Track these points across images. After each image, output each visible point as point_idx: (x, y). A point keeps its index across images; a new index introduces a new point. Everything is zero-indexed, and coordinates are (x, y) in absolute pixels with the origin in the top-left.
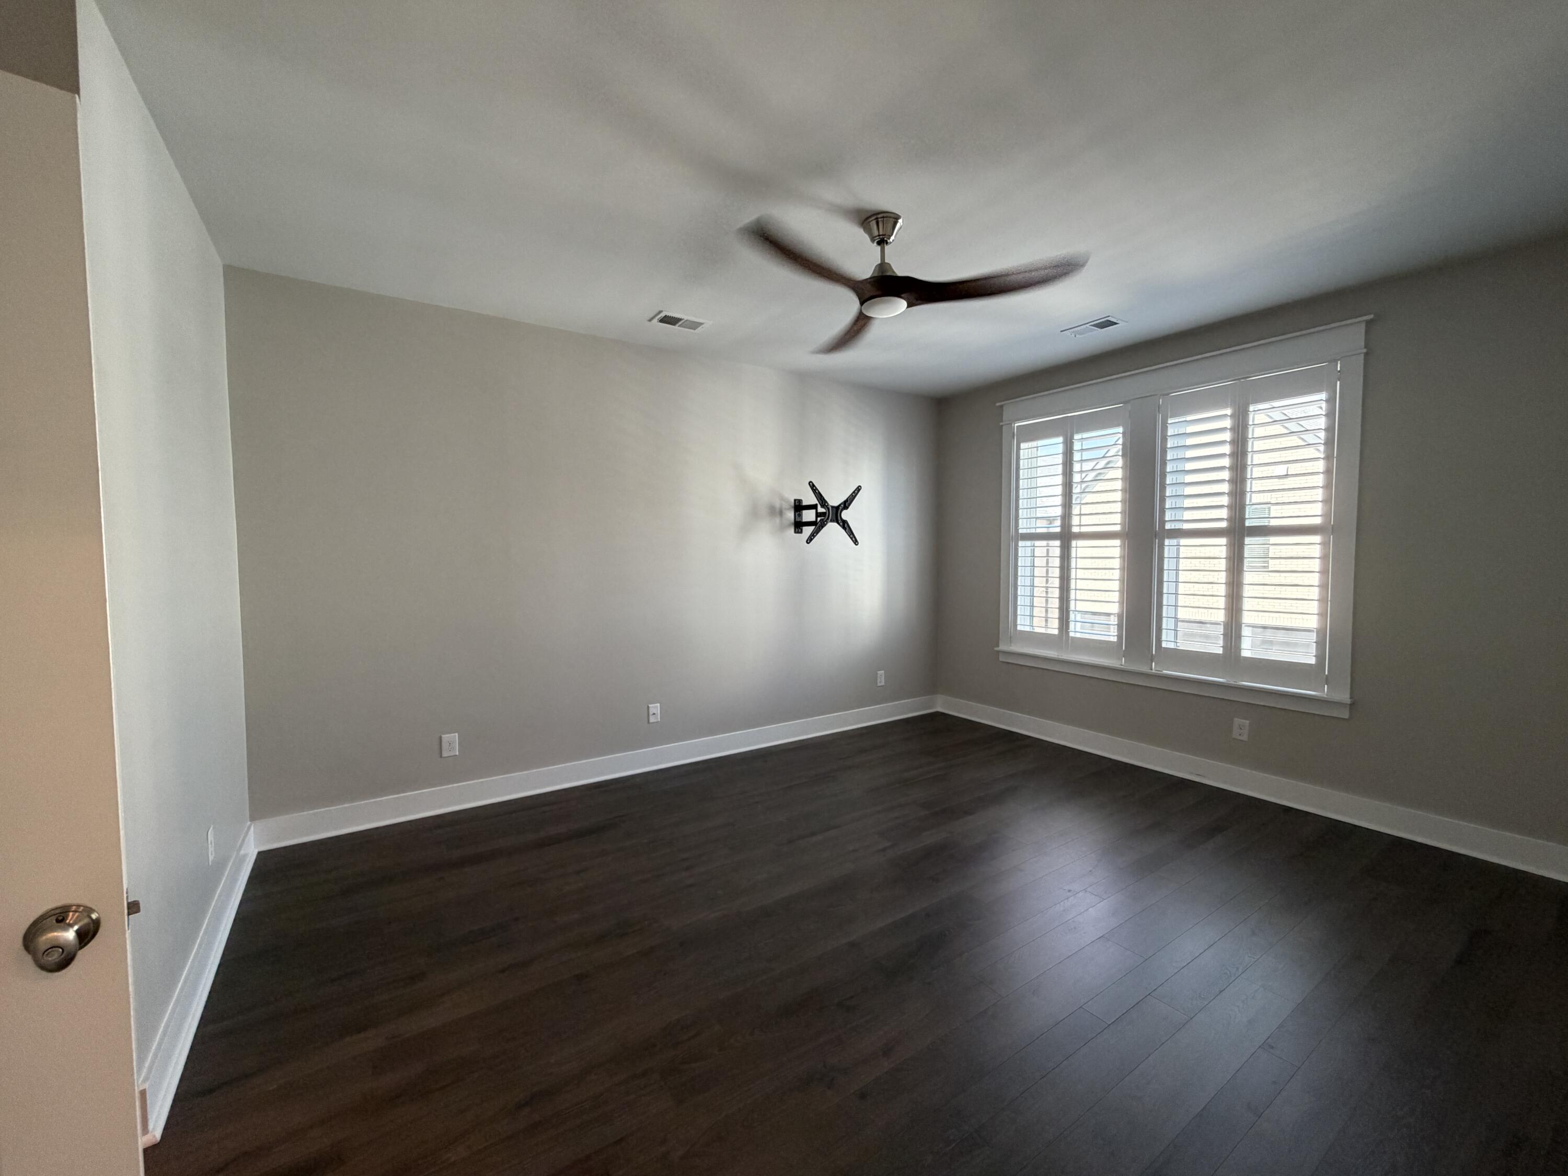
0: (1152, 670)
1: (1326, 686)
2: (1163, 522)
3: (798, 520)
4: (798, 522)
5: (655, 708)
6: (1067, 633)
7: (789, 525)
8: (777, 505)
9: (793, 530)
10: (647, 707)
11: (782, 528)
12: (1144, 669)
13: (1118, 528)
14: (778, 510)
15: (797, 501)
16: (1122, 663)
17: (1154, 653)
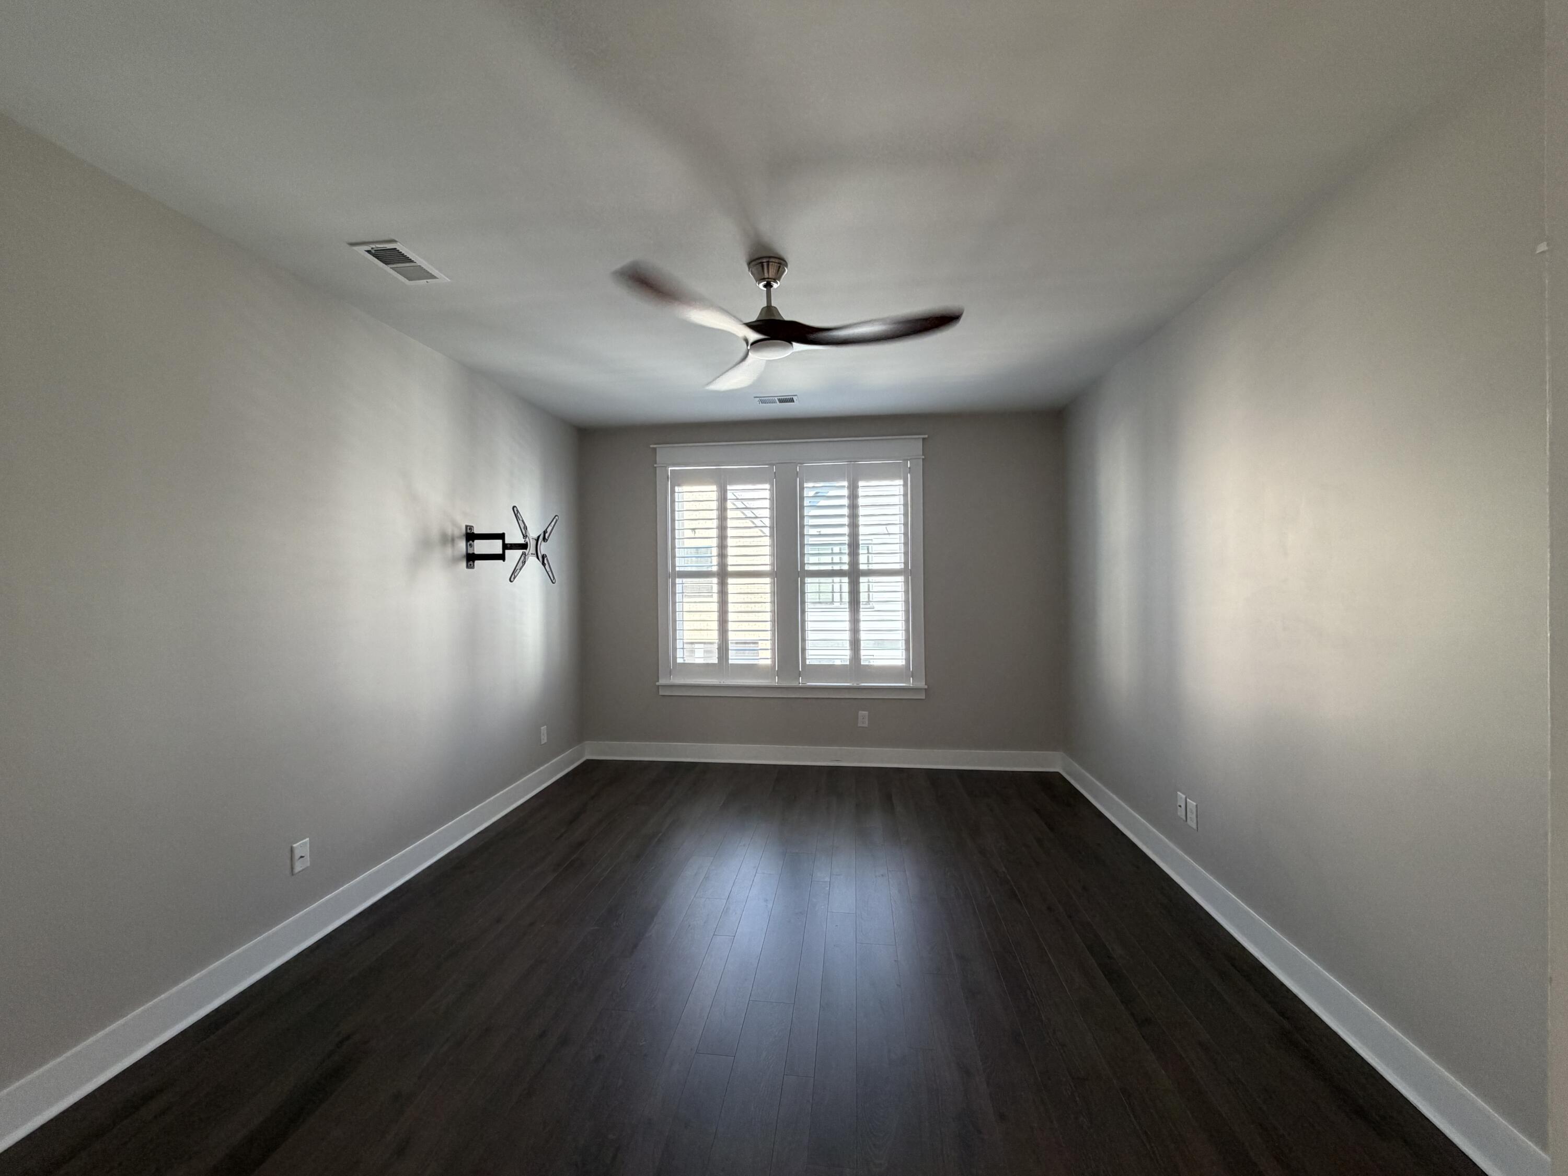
0: (799, 683)
1: (911, 679)
2: (803, 564)
3: (470, 551)
4: (470, 554)
5: (302, 847)
6: (727, 659)
7: (463, 557)
8: (450, 530)
9: (464, 564)
10: (289, 848)
11: (455, 560)
12: (794, 684)
13: (768, 568)
14: (450, 539)
15: (468, 528)
16: (776, 682)
17: (800, 670)
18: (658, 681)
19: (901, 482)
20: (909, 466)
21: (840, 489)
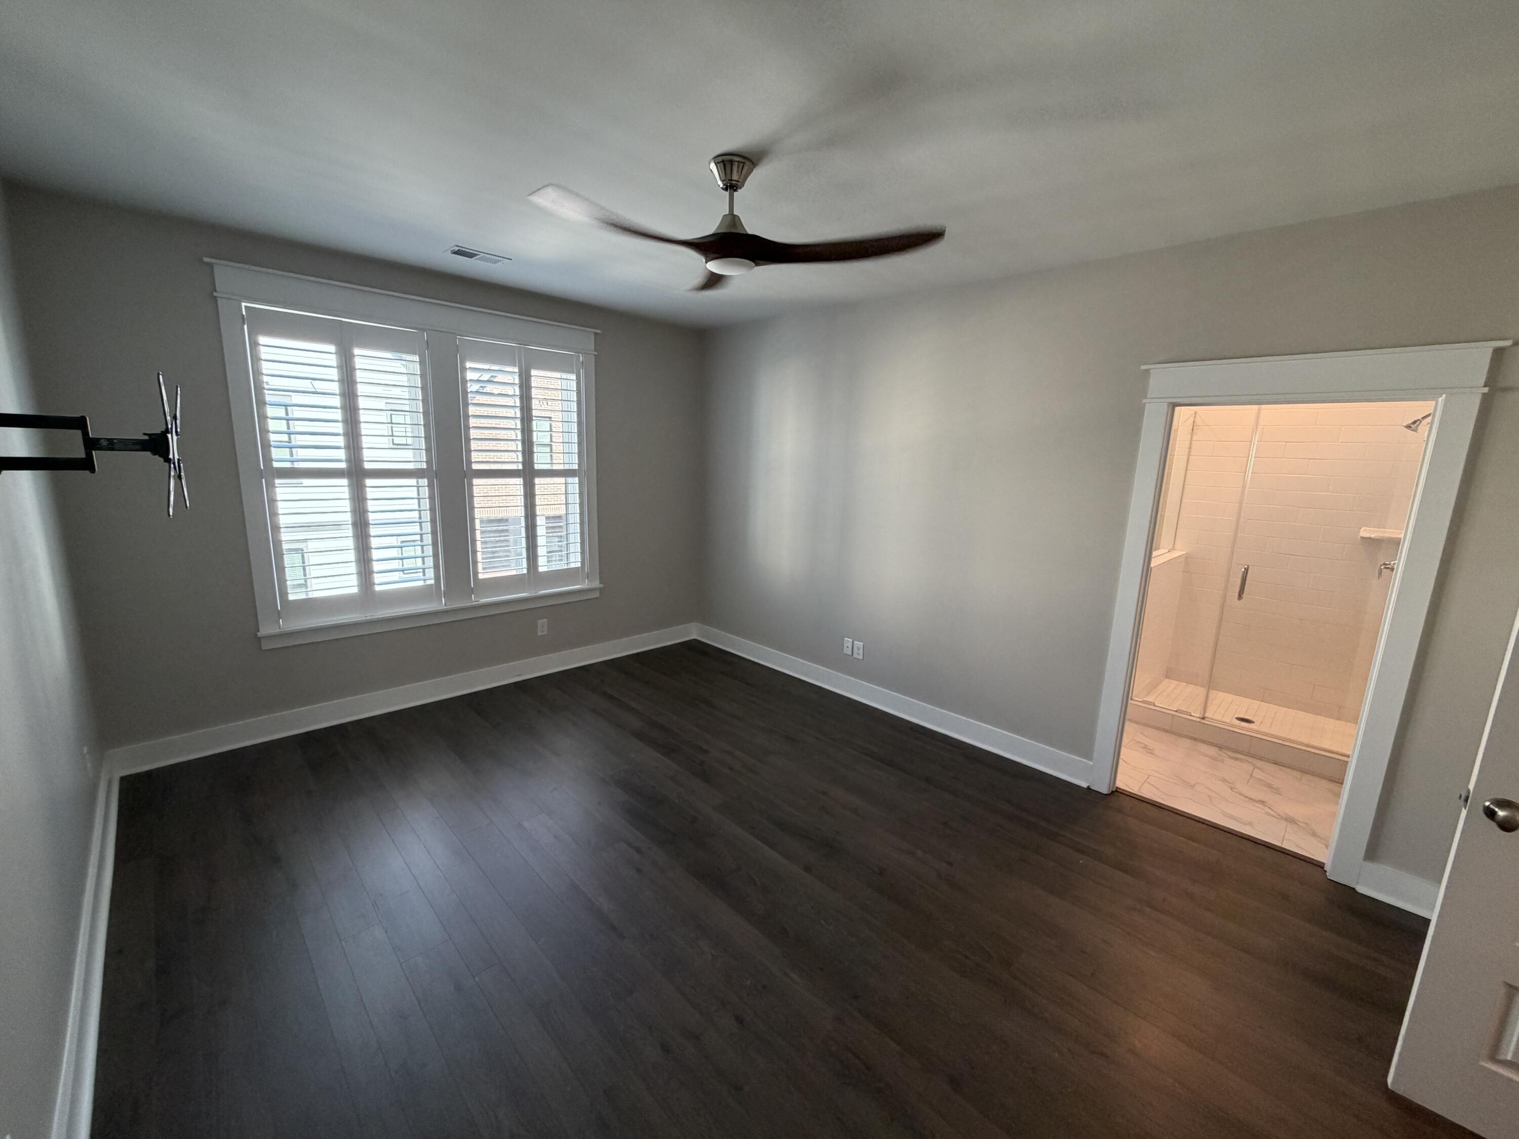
0: (473, 602)
1: (587, 579)
6: (372, 586)
12: (467, 603)
13: (422, 467)
16: (442, 604)
17: (472, 586)
18: (259, 631)
19: (574, 377)
20: (581, 360)
21: (510, 375)
